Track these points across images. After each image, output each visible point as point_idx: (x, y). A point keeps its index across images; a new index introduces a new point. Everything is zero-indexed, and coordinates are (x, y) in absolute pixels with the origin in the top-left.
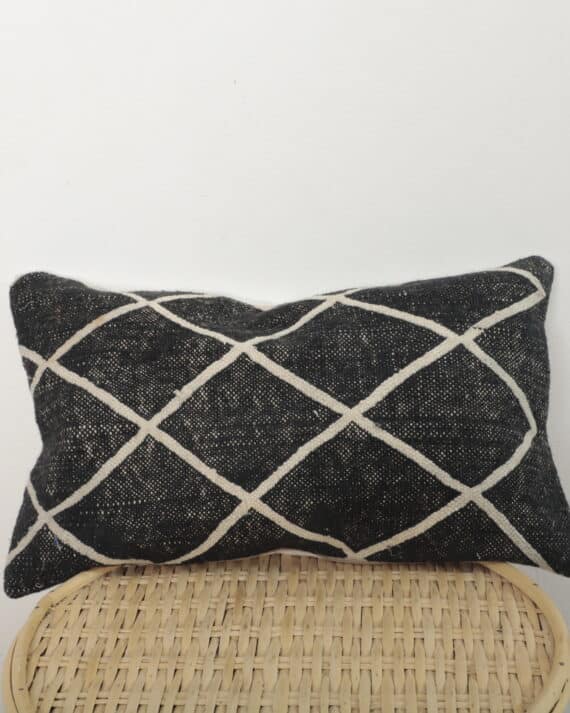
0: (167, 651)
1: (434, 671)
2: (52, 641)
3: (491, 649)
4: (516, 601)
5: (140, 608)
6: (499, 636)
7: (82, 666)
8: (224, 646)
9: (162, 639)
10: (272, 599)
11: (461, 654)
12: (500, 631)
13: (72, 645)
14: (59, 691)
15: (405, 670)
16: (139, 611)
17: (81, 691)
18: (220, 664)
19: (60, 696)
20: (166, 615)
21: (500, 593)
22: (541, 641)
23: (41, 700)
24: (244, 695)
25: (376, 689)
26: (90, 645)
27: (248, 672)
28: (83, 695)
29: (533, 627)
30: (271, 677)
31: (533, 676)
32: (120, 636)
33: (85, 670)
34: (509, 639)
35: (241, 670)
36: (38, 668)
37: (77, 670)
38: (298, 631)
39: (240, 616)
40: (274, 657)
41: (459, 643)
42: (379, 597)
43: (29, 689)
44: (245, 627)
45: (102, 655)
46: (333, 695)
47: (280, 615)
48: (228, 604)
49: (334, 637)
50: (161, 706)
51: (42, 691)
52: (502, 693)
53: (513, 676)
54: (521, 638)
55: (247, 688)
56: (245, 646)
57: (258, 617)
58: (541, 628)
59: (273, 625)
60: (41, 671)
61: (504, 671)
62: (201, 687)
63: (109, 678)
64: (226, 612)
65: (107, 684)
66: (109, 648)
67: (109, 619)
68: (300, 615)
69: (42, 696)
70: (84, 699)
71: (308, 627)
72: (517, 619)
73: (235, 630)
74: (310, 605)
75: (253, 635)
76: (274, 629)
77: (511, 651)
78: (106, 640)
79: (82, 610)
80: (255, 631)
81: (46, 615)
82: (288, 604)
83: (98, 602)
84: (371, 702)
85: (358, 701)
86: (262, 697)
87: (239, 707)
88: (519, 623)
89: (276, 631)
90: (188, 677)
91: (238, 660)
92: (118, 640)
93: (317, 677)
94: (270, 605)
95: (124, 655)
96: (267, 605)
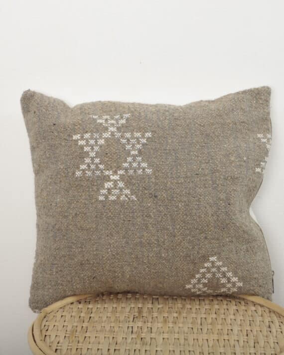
0: (107, 331)
1: (238, 340)
2: (50, 326)
3: (265, 333)
4: (277, 317)
5: (91, 316)
6: (269, 329)
7: (67, 335)
8: (135, 330)
9: (104, 327)
10: (156, 314)
11: (251, 335)
13: (60, 328)
14: (58, 343)
16: (90, 317)
17: (69, 343)
18: (134, 336)
19: (59, 345)
20: (104, 318)
21: (269, 315)
24: (148, 346)
25: (211, 345)
26: (69, 328)
27: (148, 340)
28: (70, 345)
30: (160, 341)
32: (84, 325)
33: (69, 337)
34: (274, 330)
35: (145, 338)
36: (46, 336)
37: (65, 336)
38: (171, 325)
39: (141, 320)
40: (160, 333)
41: (249, 331)
42: (209, 314)
43: (44, 340)
46: (191, 347)
47: (161, 319)
48: (134, 315)
49: (188, 328)
50: (109, 350)
51: (50, 343)
52: (271, 348)
53: (276, 343)
54: (279, 330)
55: (149, 344)
56: (145, 330)
57: (150, 320)
60: (47, 337)
61: (271, 341)
62: (126, 343)
63: (81, 340)
64: (134, 318)
66: (79, 329)
67: (77, 319)
68: (171, 319)
69: (51, 345)
70: (71, 346)
71: (175, 323)
73: (140, 324)
74: (175, 316)
75: (148, 326)
76: (159, 324)
77: (275, 334)
78: (77, 327)
79: (62, 316)
80: (149, 325)
81: (45, 317)
82: (164, 315)
83: (70, 313)
84: (209, 350)
85: (202, 350)
86: (156, 347)
87: (146, 350)
88: (278, 325)
89: (160, 325)
90: (120, 340)
91: (143, 334)
92: (82, 327)
93: (182, 341)
94: (156, 316)
95: (86, 332)
96: (154, 316)
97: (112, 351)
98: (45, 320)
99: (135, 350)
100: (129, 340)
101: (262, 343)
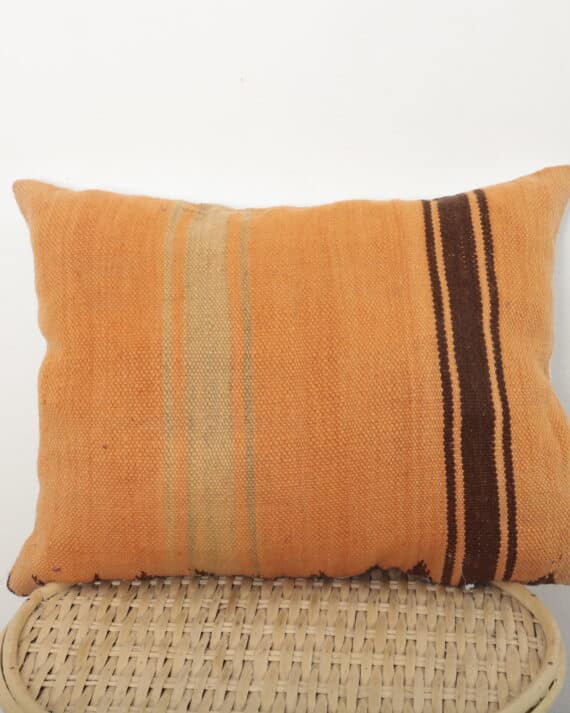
0: (157, 643)
1: (423, 668)
2: (43, 630)
3: (483, 651)
4: (513, 611)
5: (132, 605)
6: (492, 640)
7: (72, 653)
8: (215, 640)
9: (153, 632)
10: (266, 602)
11: (452, 656)
12: (494, 636)
13: (62, 635)
14: (49, 673)
15: (395, 666)
16: (130, 608)
17: (71, 674)
18: (211, 656)
19: (50, 677)
20: (159, 611)
21: (498, 604)
22: (534, 647)
23: (30, 680)
24: (233, 682)
25: (365, 680)
26: (80, 637)
27: (237, 664)
28: (72, 677)
29: (527, 634)
30: (261, 668)
31: (522, 675)
32: (111, 629)
33: (75, 657)
34: (502, 642)
35: (231, 661)
36: (28, 654)
37: (68, 656)
38: (290, 629)
39: (233, 615)
40: (265, 650)
41: (451, 645)
42: (375, 602)
43: (20, 670)
44: (238, 623)
45: (93, 644)
46: (322, 685)
47: (273, 615)
48: (221, 604)
49: (326, 636)
50: (150, 689)
51: (33, 672)
52: (489, 688)
53: (501, 675)
54: (514, 642)
55: (237, 675)
56: (236, 641)
57: (251, 616)
58: (536, 635)
59: (265, 623)
60: (31, 657)
61: (492, 670)
62: (190, 673)
63: (99, 664)
64: (219, 611)
65: (98, 668)
66: (100, 638)
67: (101, 614)
68: (294, 616)
69: (32, 676)
70: (74, 680)
71: (300, 625)
72: (512, 626)
73: (227, 627)
74: (304, 607)
75: (245, 631)
76: (267, 627)
77: (502, 654)
78: (97, 632)
79: (73, 605)
80: (247, 628)
81: (37, 608)
82: (282, 606)
83: (89, 599)
84: (358, 692)
85: (345, 691)
86: (251, 684)
87: (227, 692)
88: (514, 630)
89: (269, 629)
90: (178, 665)
91: (228, 652)
92: (108, 632)
93: (306, 670)
94: (264, 606)
95: (114, 644)
96: (260, 607)
97: (156, 692)
98: (36, 615)
99: (205, 691)
100: (197, 668)
101: (472, 676)
